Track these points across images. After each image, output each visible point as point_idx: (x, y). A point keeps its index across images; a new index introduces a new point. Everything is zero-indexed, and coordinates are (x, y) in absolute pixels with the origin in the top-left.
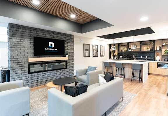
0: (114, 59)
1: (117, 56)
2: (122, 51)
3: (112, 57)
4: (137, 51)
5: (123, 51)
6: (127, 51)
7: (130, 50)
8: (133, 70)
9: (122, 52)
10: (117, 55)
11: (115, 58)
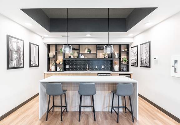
0: (56, 70)
1: (62, 66)
2: (70, 57)
3: (52, 68)
4: (91, 57)
5: (72, 57)
6: (78, 57)
7: (83, 57)
8: (119, 96)
9: (70, 59)
10: (61, 63)
11: (58, 68)
